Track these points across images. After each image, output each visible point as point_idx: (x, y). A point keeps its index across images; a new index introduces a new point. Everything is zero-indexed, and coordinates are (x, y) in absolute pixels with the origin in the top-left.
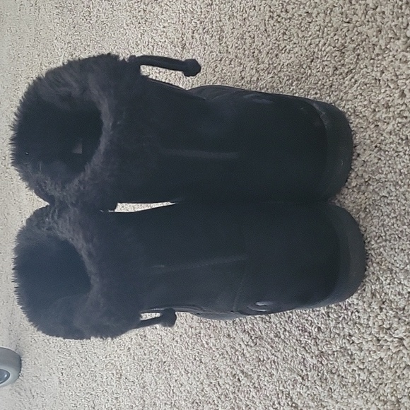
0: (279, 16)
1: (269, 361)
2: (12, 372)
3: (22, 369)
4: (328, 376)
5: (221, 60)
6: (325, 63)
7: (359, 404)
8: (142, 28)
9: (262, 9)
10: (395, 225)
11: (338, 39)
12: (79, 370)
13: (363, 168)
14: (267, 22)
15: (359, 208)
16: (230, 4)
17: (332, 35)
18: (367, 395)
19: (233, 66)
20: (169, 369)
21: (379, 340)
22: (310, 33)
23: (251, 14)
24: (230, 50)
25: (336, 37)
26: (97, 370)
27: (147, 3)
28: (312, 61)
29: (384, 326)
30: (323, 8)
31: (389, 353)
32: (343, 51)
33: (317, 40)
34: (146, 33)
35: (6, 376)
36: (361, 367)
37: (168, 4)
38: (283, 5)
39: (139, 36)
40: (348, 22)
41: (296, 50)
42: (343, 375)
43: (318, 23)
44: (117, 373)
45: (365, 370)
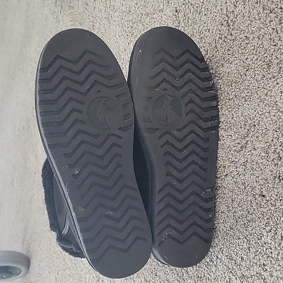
0: (226, 38)
1: (205, 278)
2: (23, 269)
3: (30, 268)
6: (257, 72)
8: (129, 39)
9: (214, 32)
11: (267, 57)
12: (70, 272)
13: (281, 148)
14: (217, 41)
15: (275, 175)
16: (192, 27)
17: (263, 53)
20: (133, 277)
22: (247, 51)
23: (206, 35)
25: (266, 55)
26: (82, 273)
27: (134, 22)
28: (247, 71)
30: (257, 34)
32: (270, 65)
33: (252, 56)
34: (131, 43)
35: (19, 272)
37: (149, 24)
38: (229, 30)
39: (127, 45)
40: (275, 45)
41: (237, 62)
43: (253, 44)
44: (96, 277)
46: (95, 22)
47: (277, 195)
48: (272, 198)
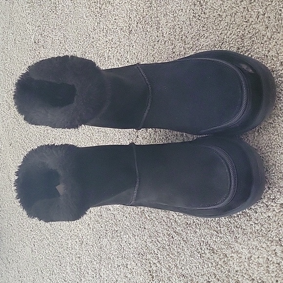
0: (200, 16)
4: (234, 230)
5: (158, 41)
6: (232, 45)
7: (255, 244)
8: (98, 19)
9: (188, 11)
10: (278, 139)
11: (240, 32)
14: (191, 20)
16: (165, 7)
17: (236, 29)
18: (261, 238)
19: (167, 45)
21: (267, 206)
22: (221, 27)
23: (180, 14)
24: (164, 35)
25: (238, 30)
27: (102, 3)
28: (222, 44)
29: (271, 197)
30: (229, 13)
31: (274, 213)
33: (226, 31)
36: (257, 222)
37: (118, 5)
38: (202, 9)
39: (96, 24)
40: (246, 22)
41: (212, 37)
42: (244, 228)
43: (226, 21)
44: (79, 241)
45: (259, 224)
46: (57, 3)
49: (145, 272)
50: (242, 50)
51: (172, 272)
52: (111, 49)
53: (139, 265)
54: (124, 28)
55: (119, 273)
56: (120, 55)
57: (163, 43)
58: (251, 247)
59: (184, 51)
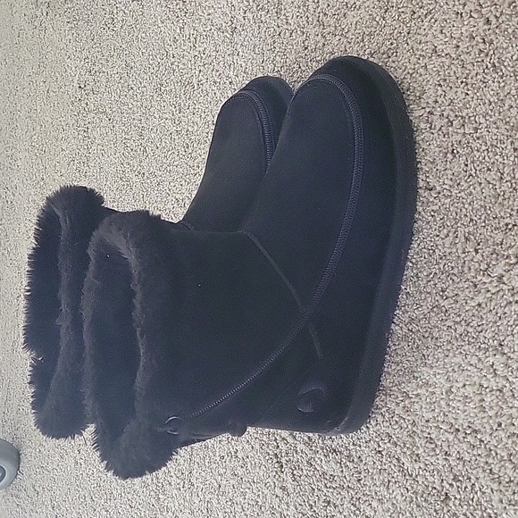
2: (9, 469)
3: (22, 464)
6: (401, 10)
7: (457, 361)
8: (181, 21)
10: (487, 158)
15: (446, 150)
18: (466, 348)
19: (294, 37)
21: (476, 286)
24: (290, 22)
29: (481, 268)
31: (489, 295)
34: (186, 26)
36: (458, 319)
39: (178, 31)
42: (437, 335)
45: (462, 322)
46: (115, 11)
47: (451, 179)
48: (444, 186)
49: (267, 458)
50: (420, 14)
51: (314, 448)
52: (202, 68)
53: (257, 447)
54: (224, 25)
55: (222, 471)
56: (218, 74)
57: (288, 34)
58: (450, 370)
59: (323, 40)
